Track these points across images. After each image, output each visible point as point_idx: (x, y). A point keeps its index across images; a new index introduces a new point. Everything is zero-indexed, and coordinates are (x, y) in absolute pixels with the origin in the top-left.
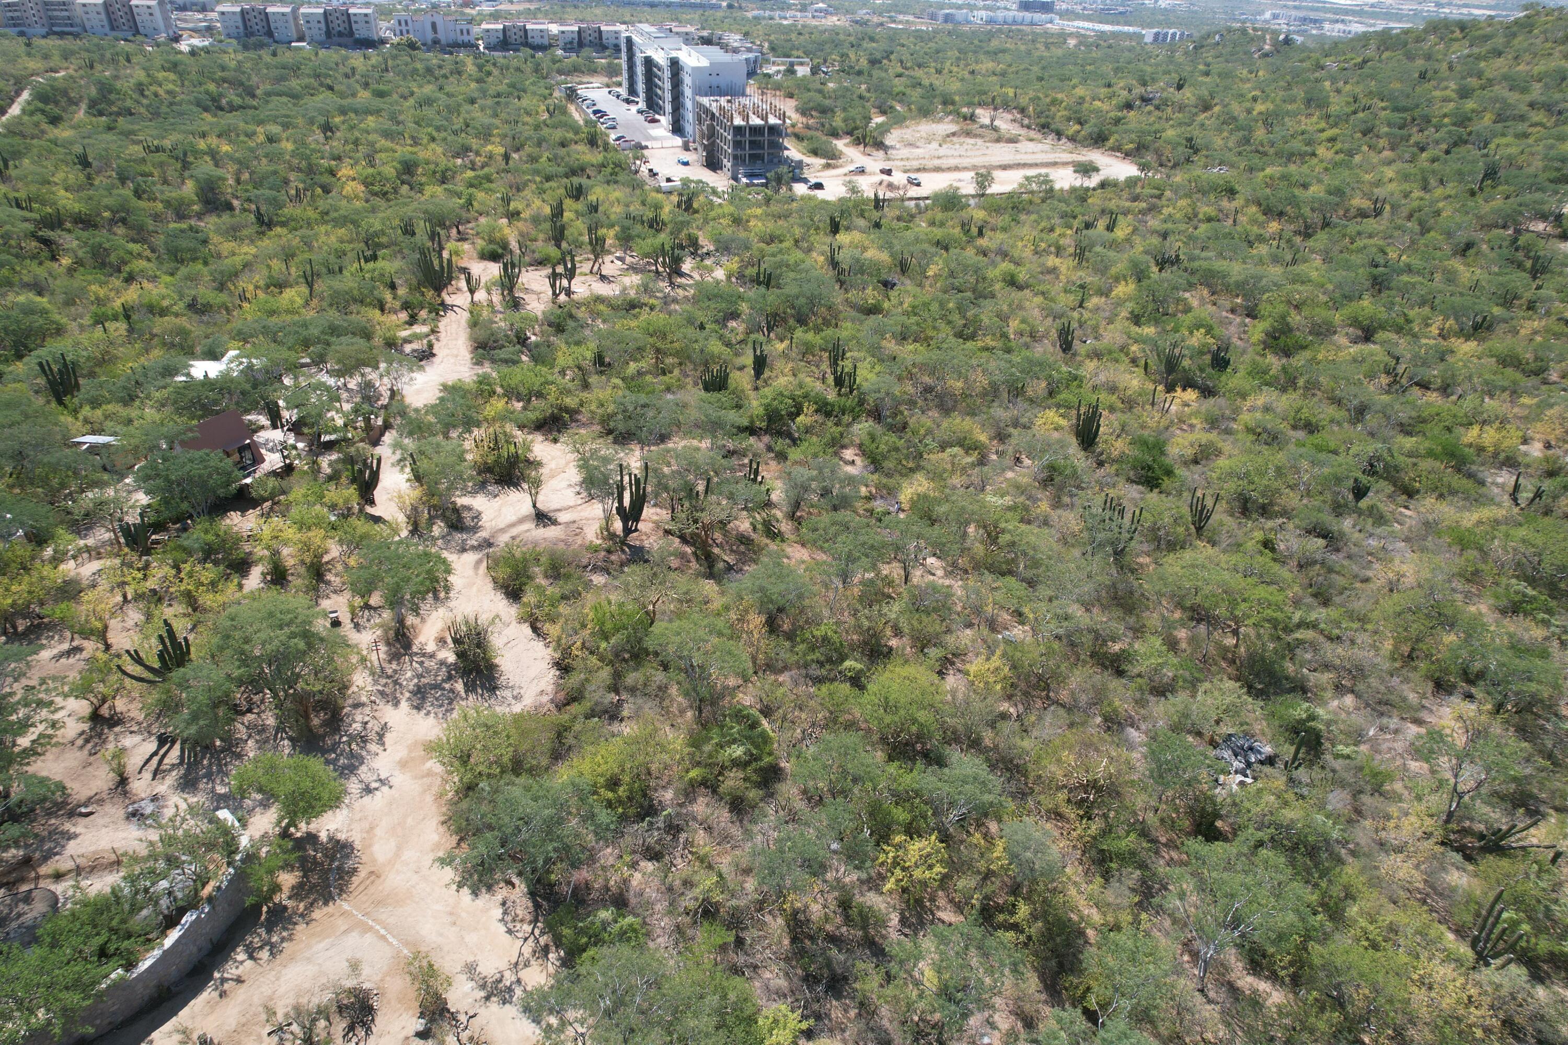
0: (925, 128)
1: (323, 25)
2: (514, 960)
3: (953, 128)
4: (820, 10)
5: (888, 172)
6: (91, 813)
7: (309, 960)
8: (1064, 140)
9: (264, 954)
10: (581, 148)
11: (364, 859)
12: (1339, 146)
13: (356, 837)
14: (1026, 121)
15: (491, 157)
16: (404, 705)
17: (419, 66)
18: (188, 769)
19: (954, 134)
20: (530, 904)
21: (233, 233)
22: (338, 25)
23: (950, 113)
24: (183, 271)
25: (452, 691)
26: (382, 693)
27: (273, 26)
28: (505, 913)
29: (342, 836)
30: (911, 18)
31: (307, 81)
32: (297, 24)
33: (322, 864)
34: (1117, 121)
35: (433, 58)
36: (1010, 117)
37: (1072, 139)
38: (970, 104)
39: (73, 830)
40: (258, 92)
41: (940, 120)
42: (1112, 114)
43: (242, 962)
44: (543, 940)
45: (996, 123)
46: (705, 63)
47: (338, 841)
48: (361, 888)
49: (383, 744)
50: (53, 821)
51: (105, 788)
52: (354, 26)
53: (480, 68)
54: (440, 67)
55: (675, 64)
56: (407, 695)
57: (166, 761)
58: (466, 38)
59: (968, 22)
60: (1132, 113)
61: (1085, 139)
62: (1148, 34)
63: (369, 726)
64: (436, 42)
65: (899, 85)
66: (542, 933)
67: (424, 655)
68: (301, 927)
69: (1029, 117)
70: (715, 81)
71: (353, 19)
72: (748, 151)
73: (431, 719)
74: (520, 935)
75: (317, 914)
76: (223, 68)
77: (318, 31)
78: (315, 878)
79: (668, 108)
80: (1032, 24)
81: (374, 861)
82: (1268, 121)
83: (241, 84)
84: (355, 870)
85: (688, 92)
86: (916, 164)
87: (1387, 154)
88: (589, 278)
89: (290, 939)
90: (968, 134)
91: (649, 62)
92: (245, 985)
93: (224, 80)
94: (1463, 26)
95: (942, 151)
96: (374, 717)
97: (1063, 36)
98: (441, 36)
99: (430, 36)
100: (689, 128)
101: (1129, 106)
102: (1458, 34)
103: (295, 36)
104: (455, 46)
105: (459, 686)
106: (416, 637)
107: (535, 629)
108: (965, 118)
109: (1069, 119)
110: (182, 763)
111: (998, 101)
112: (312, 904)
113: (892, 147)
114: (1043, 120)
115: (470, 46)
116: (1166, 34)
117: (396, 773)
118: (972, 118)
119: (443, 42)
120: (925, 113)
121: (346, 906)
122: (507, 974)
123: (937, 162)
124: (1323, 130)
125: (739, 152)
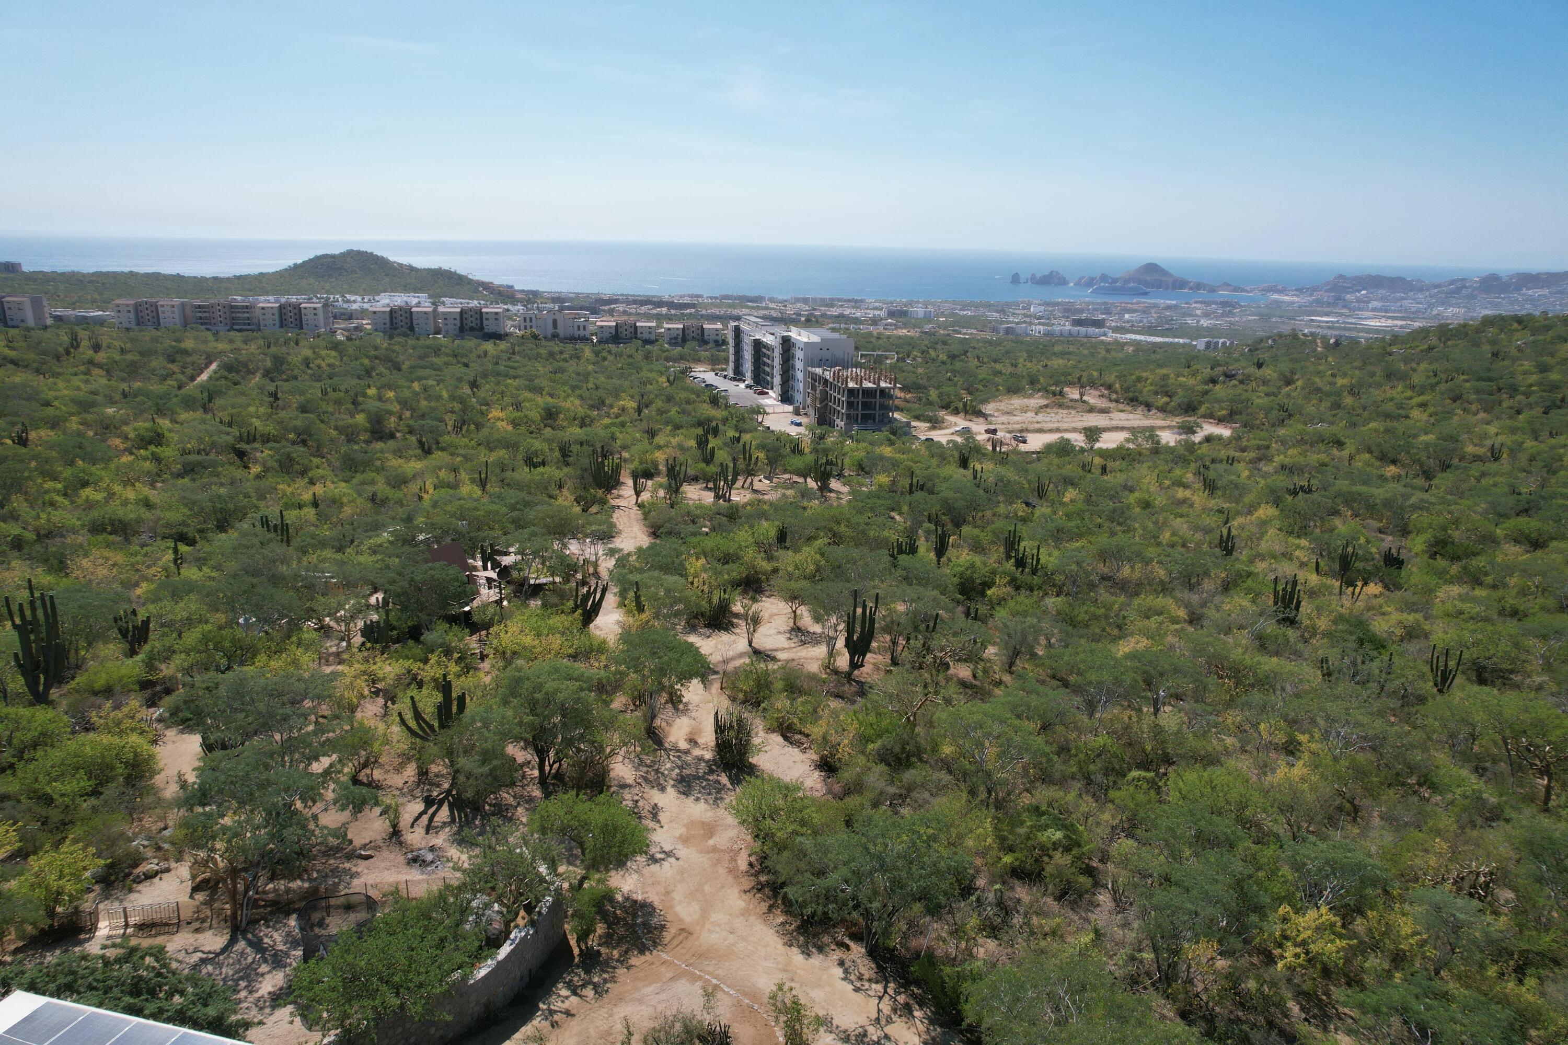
0: (1017, 402)
1: (458, 322)
2: (874, 1015)
3: (1044, 402)
4: (891, 324)
5: (994, 432)
6: (371, 857)
7: (640, 1001)
8: (1154, 411)
9: (589, 992)
10: (705, 406)
11: (669, 918)
12: (1431, 409)
13: (653, 897)
14: (1114, 396)
15: (623, 409)
16: (671, 791)
17: (543, 351)
18: (461, 827)
19: (1046, 406)
20: (873, 966)
21: (399, 453)
22: (472, 322)
23: (1039, 390)
24: (359, 477)
25: (718, 782)
26: (645, 779)
27: (415, 322)
28: (846, 971)
29: (639, 897)
30: (974, 331)
31: (446, 359)
32: (435, 322)
33: (625, 919)
34: (1206, 393)
35: (556, 347)
36: (1098, 393)
37: (1162, 409)
38: (1056, 384)
39: (354, 869)
40: (404, 367)
41: (1031, 396)
42: (1199, 388)
43: (567, 997)
44: (901, 999)
45: (1085, 398)
46: (815, 339)
47: (636, 902)
48: (676, 942)
49: (659, 821)
50: (332, 861)
51: (379, 838)
52: (485, 323)
53: (597, 354)
54: (561, 353)
55: (787, 343)
56: (672, 782)
57: (436, 819)
58: (582, 333)
59: (1028, 335)
60: (1218, 387)
61: (1175, 409)
62: (1200, 344)
63: (640, 804)
64: (555, 336)
65: (983, 373)
66: (898, 993)
67: (679, 751)
68: (621, 972)
69: (1116, 393)
70: (827, 355)
71: (485, 316)
72: (860, 412)
73: (702, 805)
74: (871, 993)
75: (633, 961)
76: (376, 348)
77: (453, 326)
78: (621, 931)
79: (777, 380)
80: (1086, 336)
81: (681, 920)
82: (1353, 391)
83: (391, 360)
84: (663, 927)
85: (799, 365)
86: (1018, 427)
87: (1482, 415)
88: (742, 491)
89: (613, 980)
90: (1061, 406)
91: (758, 344)
92: (576, 1018)
93: (376, 358)
94: (1519, 320)
95: (1040, 418)
96: (642, 797)
97: (1121, 345)
98: (561, 331)
99: (550, 330)
100: (799, 397)
101: (1214, 381)
102: (1515, 325)
103: (432, 330)
104: (573, 339)
105: (724, 779)
106: (666, 736)
107: (786, 738)
108: (1054, 394)
109: (1156, 393)
110: (453, 821)
111: (1084, 380)
112: (626, 952)
113: (990, 415)
114: (1131, 395)
115: (586, 339)
116: (1217, 343)
117: (679, 846)
118: (1061, 394)
119: (562, 335)
120: (1013, 390)
121: (664, 956)
122: (871, 1029)
123: (1039, 426)
124: (1411, 398)
125: (852, 412)
